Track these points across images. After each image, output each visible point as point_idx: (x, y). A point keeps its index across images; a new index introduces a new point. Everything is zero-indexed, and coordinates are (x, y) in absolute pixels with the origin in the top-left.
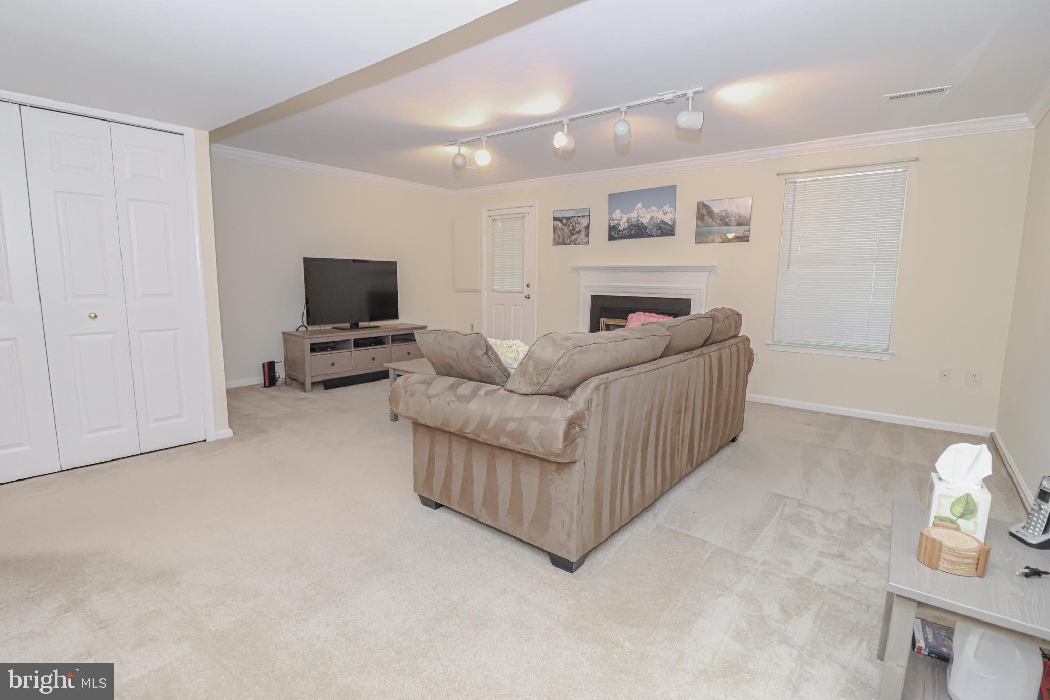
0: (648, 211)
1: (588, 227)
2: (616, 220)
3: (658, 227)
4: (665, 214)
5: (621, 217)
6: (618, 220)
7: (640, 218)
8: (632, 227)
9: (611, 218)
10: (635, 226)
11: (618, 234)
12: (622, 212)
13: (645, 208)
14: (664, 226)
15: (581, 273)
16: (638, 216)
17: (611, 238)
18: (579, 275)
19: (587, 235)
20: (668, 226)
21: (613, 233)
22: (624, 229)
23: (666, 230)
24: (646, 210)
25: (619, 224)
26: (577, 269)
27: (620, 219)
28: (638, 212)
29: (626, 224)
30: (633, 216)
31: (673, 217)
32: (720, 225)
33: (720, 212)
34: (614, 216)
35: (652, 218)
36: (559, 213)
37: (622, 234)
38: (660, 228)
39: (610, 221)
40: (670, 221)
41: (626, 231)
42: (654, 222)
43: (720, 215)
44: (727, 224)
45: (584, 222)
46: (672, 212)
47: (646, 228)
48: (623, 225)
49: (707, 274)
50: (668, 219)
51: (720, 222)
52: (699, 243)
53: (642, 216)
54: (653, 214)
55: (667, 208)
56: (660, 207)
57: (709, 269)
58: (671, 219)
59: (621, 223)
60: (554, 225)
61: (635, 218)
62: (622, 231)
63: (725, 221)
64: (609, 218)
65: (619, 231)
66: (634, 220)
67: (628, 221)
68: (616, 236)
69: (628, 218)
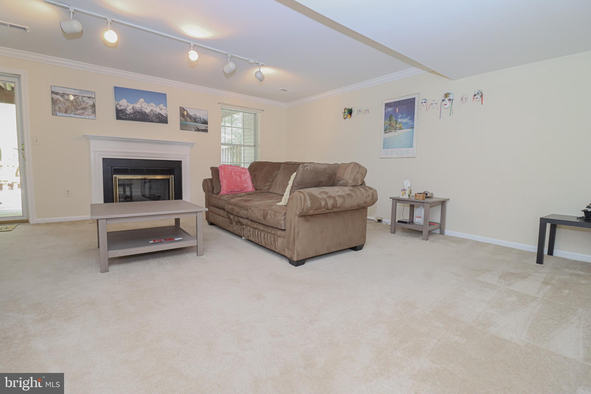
0: (149, 105)
1: (94, 106)
2: (123, 106)
3: (157, 117)
4: (161, 110)
5: (127, 105)
6: (124, 106)
7: (143, 109)
8: (137, 113)
9: (118, 103)
10: (139, 113)
11: (126, 116)
12: (128, 102)
13: (146, 103)
14: (161, 117)
15: (90, 141)
16: (141, 107)
17: (118, 118)
18: (90, 142)
19: (94, 112)
20: (164, 118)
21: (121, 115)
22: (130, 113)
23: (163, 120)
24: (147, 104)
25: (125, 109)
26: (87, 138)
27: (127, 106)
28: (141, 104)
29: (132, 110)
30: (138, 106)
31: (166, 112)
32: (193, 122)
33: (193, 115)
34: (121, 103)
35: (152, 110)
36: (57, 88)
37: (130, 117)
38: (158, 117)
39: (118, 106)
40: (165, 114)
41: (133, 115)
42: (154, 113)
43: (193, 117)
44: (196, 122)
45: (91, 102)
46: (165, 109)
47: (148, 115)
48: (129, 110)
49: (190, 148)
50: (163, 112)
51: (193, 120)
52: (182, 130)
53: (144, 108)
54: (152, 108)
55: (161, 106)
56: (157, 105)
57: (192, 145)
58: (165, 113)
59: (128, 109)
60: (52, 98)
61: (139, 108)
62: (129, 115)
63: (195, 120)
64: (116, 104)
65: (126, 114)
66: (137, 108)
67: (133, 108)
68: (124, 117)
69: (133, 107)
